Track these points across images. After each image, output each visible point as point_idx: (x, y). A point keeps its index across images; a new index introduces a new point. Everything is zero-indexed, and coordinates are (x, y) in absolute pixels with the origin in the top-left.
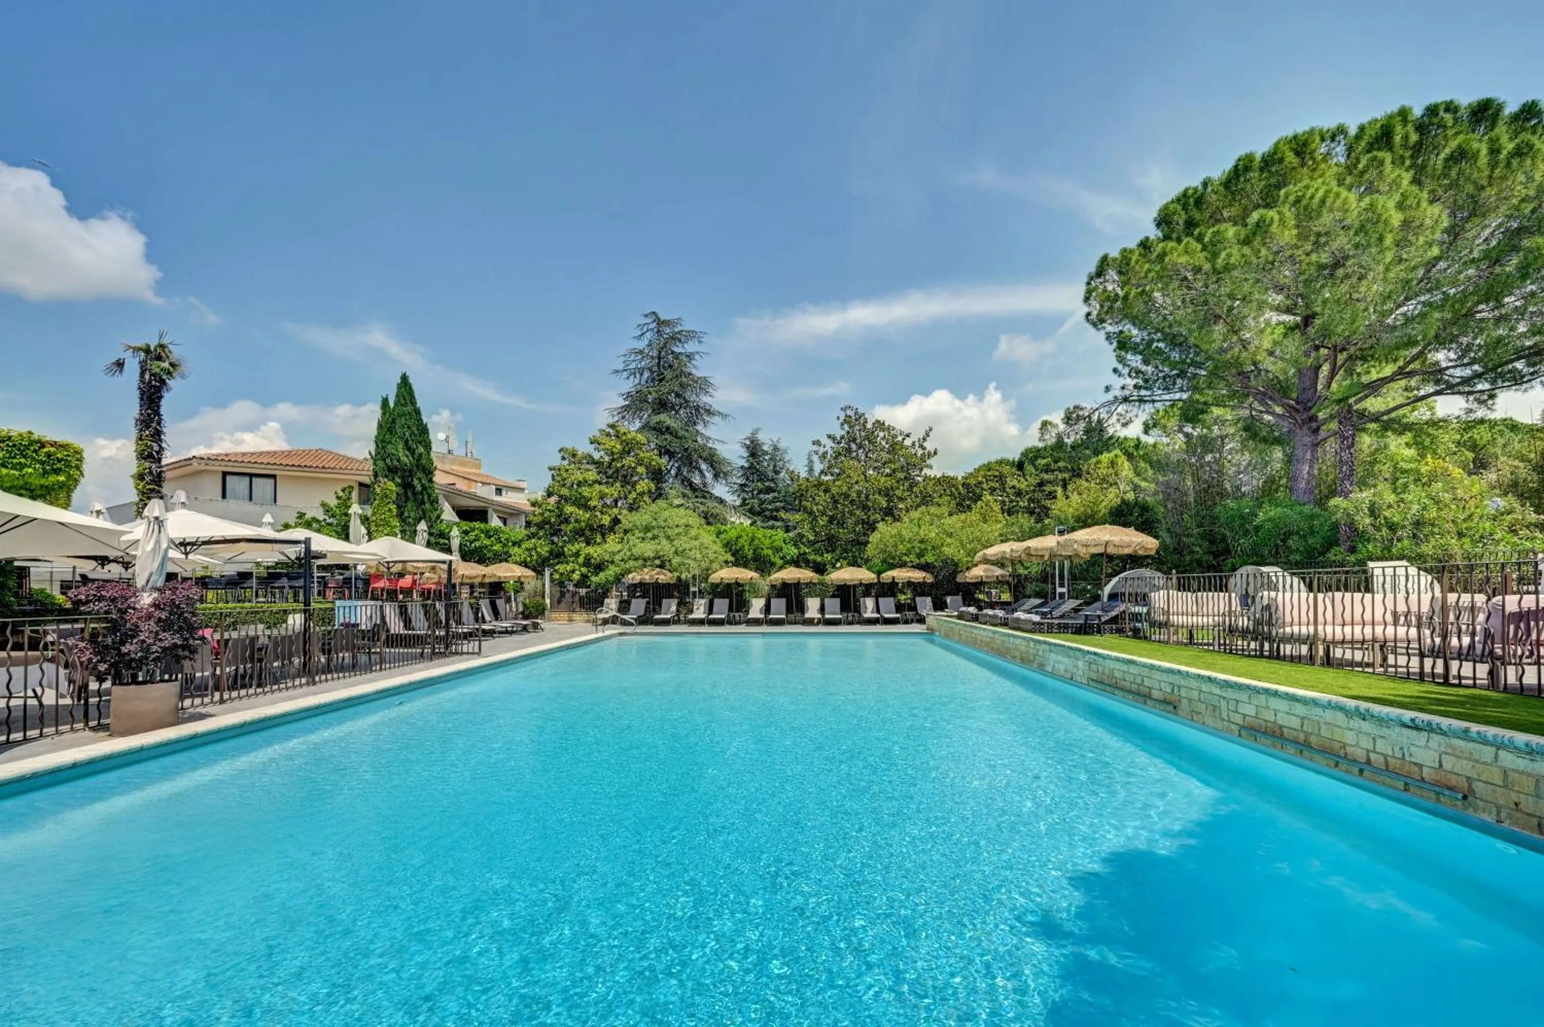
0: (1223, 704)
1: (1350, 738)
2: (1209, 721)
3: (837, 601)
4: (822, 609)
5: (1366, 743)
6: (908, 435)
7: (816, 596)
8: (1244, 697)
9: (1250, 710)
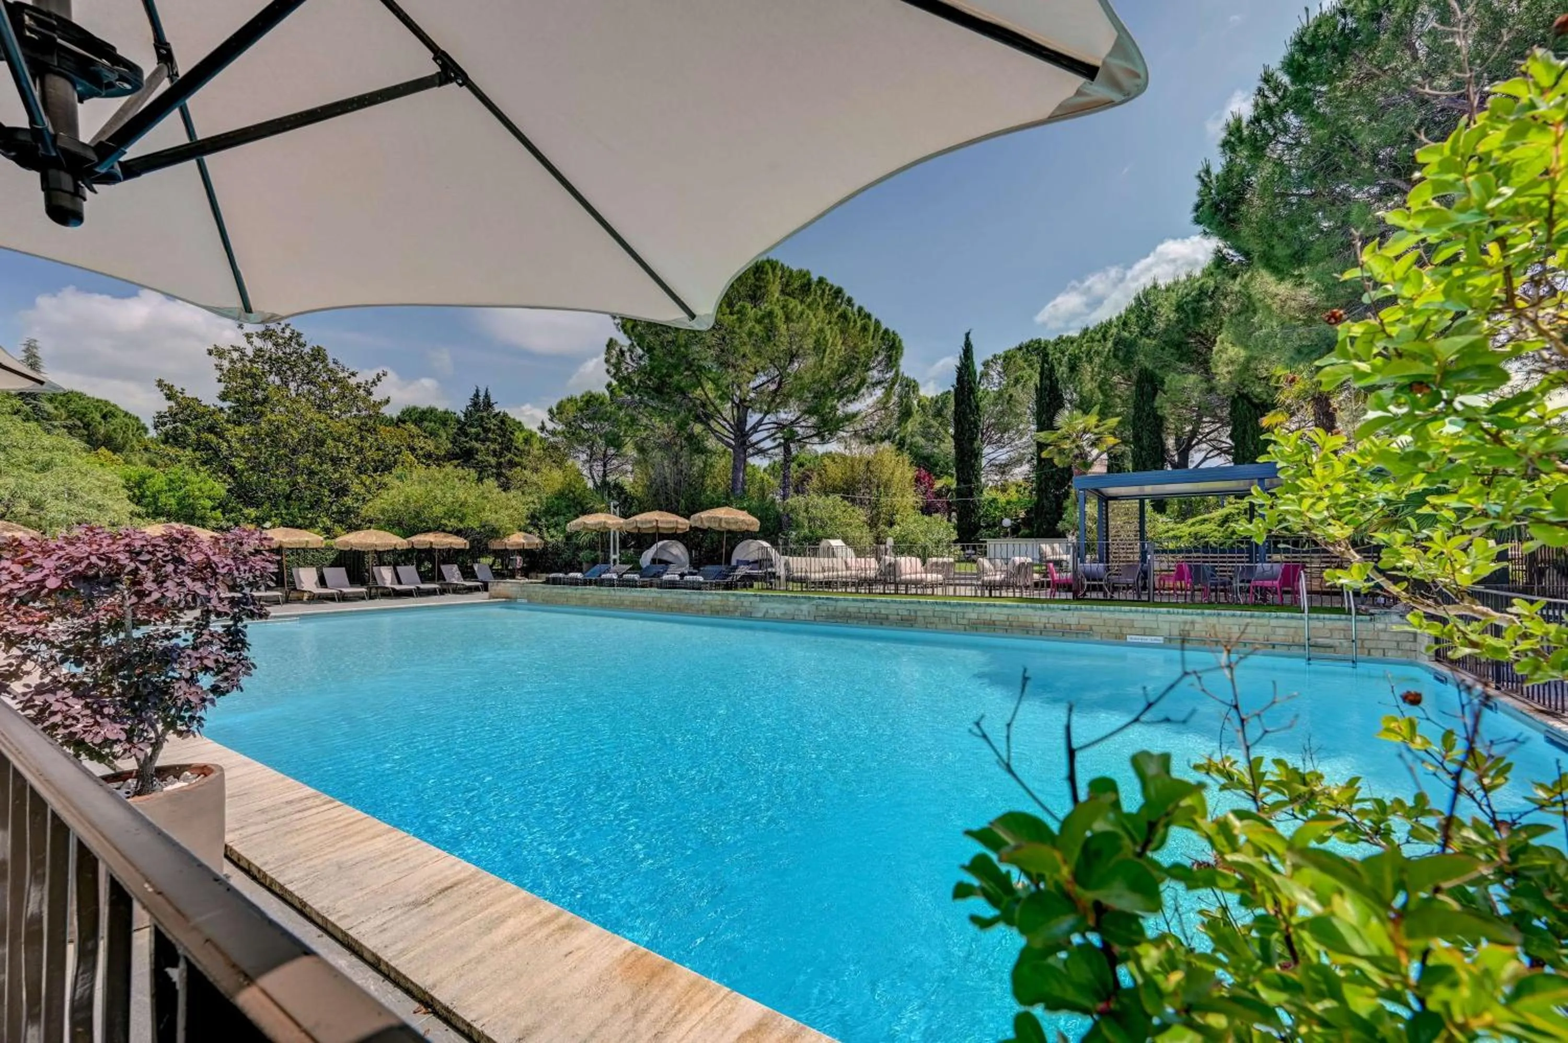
0: (954, 616)
1: (1036, 619)
2: (942, 626)
3: (342, 571)
4: (322, 581)
5: (1044, 620)
6: (353, 374)
7: (312, 565)
8: (970, 609)
9: (974, 616)
